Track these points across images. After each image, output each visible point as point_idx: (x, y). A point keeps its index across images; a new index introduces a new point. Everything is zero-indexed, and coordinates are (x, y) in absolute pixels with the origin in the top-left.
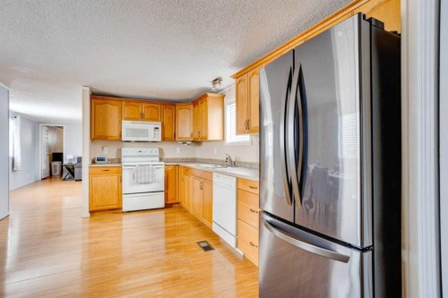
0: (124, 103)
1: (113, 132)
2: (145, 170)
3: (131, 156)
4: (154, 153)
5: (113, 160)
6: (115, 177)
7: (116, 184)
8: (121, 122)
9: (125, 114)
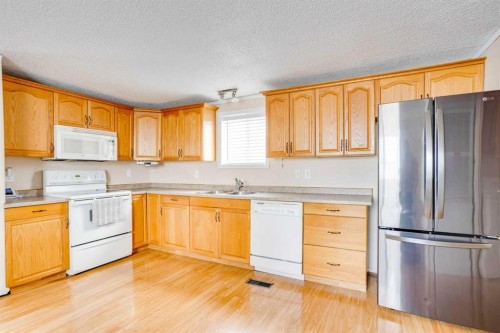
0: (56, 95)
3: (64, 184)
4: (101, 178)
5: (26, 192)
6: (57, 221)
7: (58, 233)
8: (52, 128)
9: (60, 114)
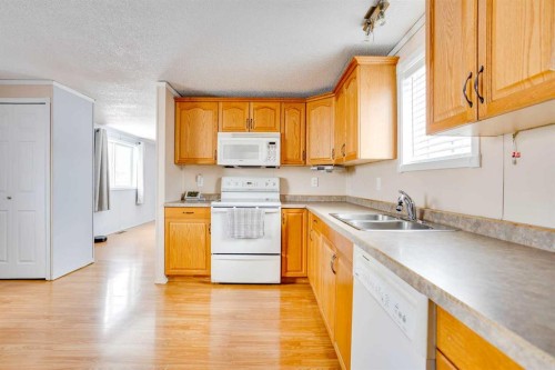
0: (221, 105)
1: (204, 152)
2: (246, 216)
4: (271, 186)
5: (210, 195)
6: (201, 224)
7: (203, 237)
8: (216, 136)
9: (224, 123)
